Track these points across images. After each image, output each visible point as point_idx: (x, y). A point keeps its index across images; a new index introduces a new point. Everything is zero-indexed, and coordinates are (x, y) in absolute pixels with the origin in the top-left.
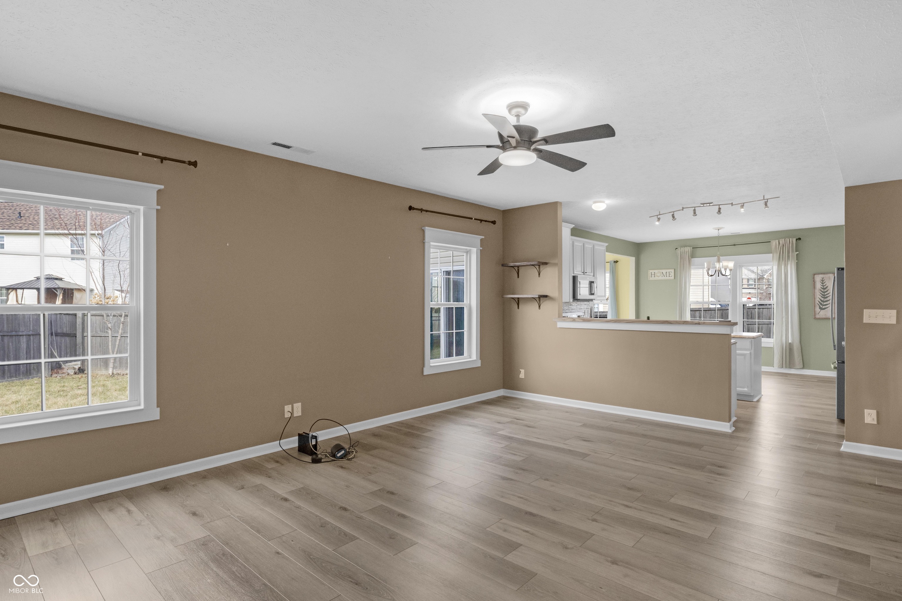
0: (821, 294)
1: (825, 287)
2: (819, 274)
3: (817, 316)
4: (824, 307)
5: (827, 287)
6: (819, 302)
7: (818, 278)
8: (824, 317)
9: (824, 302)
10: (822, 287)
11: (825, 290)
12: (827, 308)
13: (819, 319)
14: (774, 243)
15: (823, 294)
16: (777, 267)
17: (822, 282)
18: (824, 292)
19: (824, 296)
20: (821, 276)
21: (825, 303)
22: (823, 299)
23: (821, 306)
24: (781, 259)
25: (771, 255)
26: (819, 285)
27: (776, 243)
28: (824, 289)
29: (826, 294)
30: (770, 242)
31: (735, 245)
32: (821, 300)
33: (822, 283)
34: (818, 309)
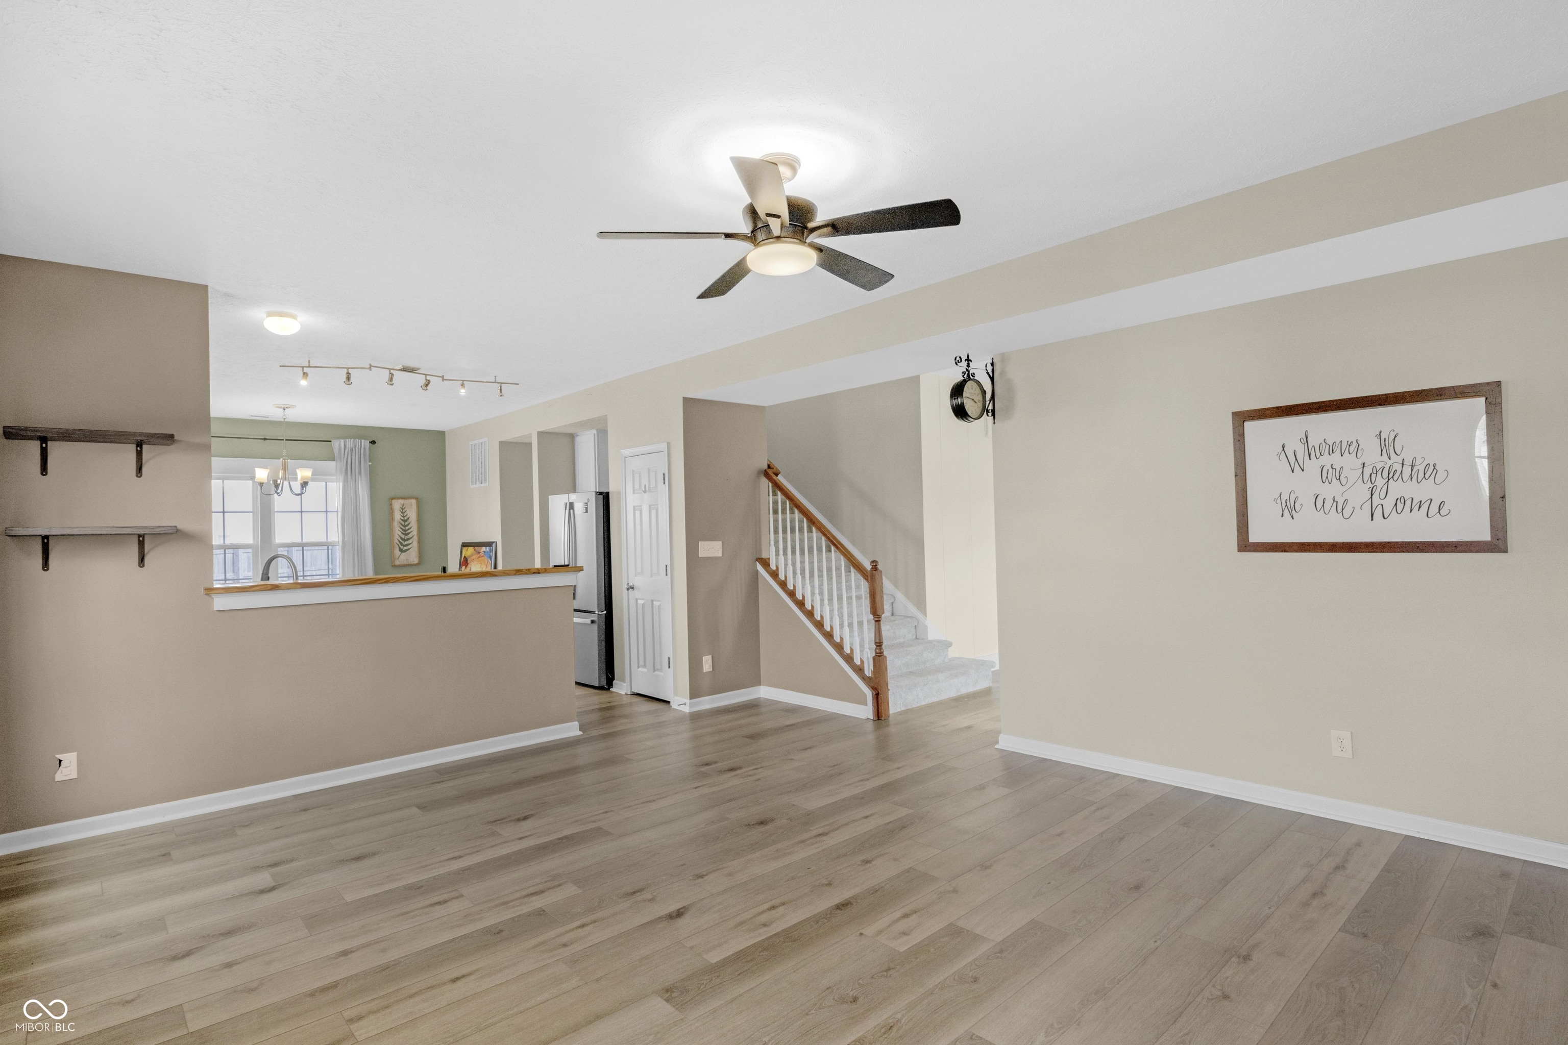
0: (401, 528)
1: (406, 518)
2: (398, 498)
3: (397, 563)
4: (405, 548)
5: (409, 518)
6: (399, 541)
7: (397, 505)
8: (405, 563)
9: (405, 540)
10: (403, 518)
11: (406, 523)
12: (409, 549)
13: (400, 566)
14: (337, 444)
15: (404, 528)
16: (341, 484)
17: (402, 511)
18: (405, 526)
19: (405, 532)
20: (401, 501)
21: (406, 543)
22: (403, 536)
23: (402, 547)
24: (349, 472)
25: (335, 462)
26: (398, 516)
27: (340, 445)
28: (405, 521)
29: (407, 528)
30: (331, 441)
31: (265, 439)
32: (402, 538)
33: (403, 513)
34: (397, 552)
